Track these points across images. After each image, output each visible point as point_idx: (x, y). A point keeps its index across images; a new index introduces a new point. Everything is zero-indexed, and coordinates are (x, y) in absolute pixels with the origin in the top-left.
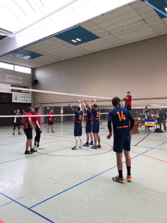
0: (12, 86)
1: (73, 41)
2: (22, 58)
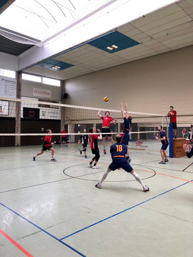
0: (39, 100)
1: (108, 48)
2: (51, 69)
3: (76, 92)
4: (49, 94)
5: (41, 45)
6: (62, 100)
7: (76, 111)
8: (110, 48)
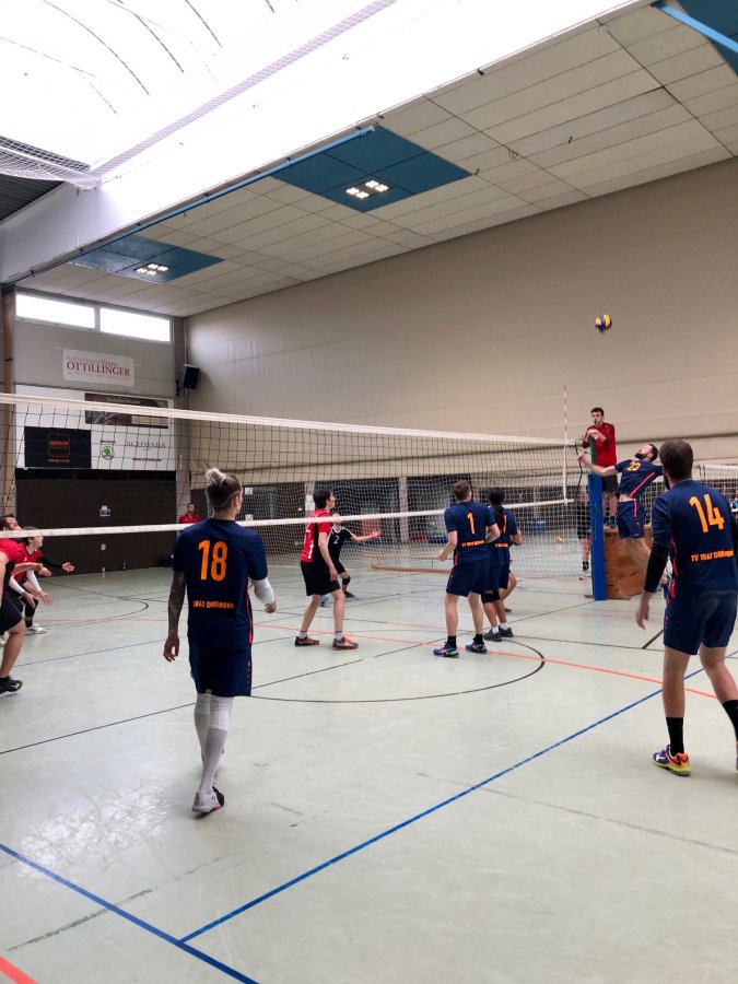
0: (89, 397)
1: (352, 191)
2: (130, 275)
3: (234, 361)
4: (127, 372)
5: (87, 183)
6: (178, 395)
7: (234, 435)
8: (357, 191)
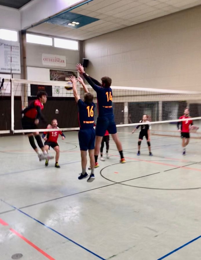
3: (101, 57)
